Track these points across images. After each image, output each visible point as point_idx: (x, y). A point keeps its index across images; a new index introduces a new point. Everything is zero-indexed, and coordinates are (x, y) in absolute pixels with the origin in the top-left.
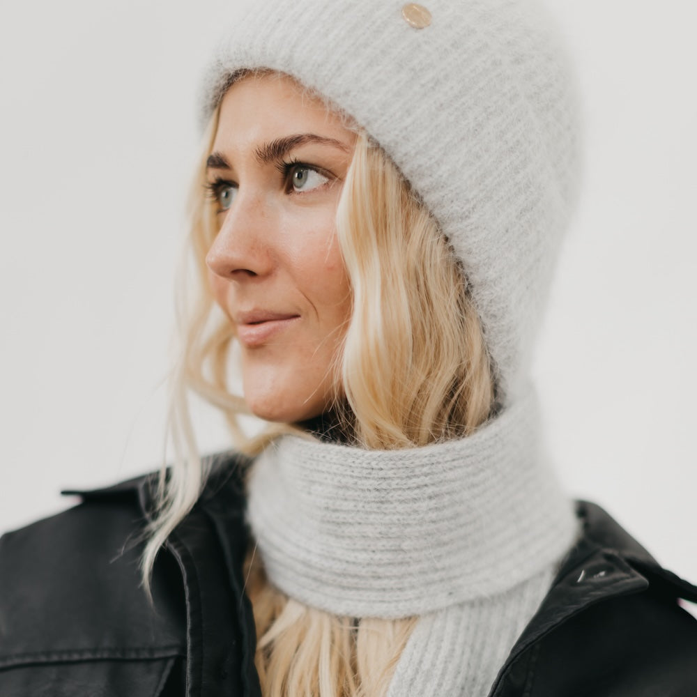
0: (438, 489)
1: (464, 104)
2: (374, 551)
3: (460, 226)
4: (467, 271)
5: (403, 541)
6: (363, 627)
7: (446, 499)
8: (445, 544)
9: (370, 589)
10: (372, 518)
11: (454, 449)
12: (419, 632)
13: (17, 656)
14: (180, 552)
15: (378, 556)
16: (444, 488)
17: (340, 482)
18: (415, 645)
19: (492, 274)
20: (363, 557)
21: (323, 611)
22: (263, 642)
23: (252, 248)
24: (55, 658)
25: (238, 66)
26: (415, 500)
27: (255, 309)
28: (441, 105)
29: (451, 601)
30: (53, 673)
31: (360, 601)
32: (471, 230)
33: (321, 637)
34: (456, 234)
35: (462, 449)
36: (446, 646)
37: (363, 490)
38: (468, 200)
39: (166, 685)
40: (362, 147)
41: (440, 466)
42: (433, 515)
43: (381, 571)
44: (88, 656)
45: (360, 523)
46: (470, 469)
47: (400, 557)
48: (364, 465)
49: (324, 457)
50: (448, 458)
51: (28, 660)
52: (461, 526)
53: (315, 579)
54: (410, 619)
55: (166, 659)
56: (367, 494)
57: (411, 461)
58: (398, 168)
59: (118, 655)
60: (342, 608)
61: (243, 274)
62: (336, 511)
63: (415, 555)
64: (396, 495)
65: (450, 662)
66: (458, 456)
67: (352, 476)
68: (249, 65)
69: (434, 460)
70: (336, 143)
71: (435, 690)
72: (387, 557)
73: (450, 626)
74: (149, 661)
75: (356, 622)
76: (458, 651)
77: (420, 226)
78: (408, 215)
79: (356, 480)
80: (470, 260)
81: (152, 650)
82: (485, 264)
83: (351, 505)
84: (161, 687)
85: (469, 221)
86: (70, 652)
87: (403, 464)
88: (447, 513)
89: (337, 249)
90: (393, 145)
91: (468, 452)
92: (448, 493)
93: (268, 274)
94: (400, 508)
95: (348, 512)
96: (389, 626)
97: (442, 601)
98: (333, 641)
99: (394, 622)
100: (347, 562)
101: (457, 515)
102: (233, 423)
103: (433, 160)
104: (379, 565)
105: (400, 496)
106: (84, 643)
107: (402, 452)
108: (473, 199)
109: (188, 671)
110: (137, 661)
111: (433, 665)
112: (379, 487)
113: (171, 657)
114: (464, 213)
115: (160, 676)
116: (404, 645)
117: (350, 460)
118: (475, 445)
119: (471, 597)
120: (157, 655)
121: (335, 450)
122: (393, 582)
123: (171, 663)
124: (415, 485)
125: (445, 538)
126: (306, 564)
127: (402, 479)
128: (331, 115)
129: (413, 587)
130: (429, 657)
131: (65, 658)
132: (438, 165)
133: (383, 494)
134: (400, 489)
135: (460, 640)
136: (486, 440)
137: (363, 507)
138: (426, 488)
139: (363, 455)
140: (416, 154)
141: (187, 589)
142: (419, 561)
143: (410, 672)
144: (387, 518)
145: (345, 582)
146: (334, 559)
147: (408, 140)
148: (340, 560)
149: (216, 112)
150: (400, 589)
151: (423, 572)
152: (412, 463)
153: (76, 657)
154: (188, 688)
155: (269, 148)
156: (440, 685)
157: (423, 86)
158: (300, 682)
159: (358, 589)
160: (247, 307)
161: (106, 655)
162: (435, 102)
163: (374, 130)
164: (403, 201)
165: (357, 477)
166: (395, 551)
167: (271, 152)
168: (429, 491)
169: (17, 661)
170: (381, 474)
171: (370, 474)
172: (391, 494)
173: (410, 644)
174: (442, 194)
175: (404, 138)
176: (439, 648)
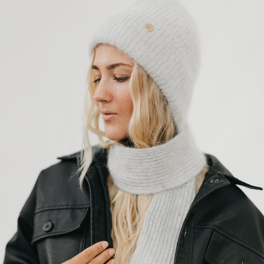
0: (157, 158)
1: (164, 52)
2: (140, 176)
3: (164, 87)
4: (167, 98)
5: (148, 173)
6: (139, 197)
7: (159, 161)
8: (160, 173)
9: (139, 186)
10: (139, 167)
11: (160, 147)
12: (155, 198)
13: (47, 207)
14: (88, 179)
15: (141, 177)
16: (158, 158)
17: (129, 158)
18: (153, 202)
19: (173, 99)
20: (137, 178)
21: (128, 193)
22: (112, 202)
23: (106, 94)
24: (56, 208)
25: (100, 42)
26: (150, 162)
27: (107, 111)
28: (157, 53)
29: (163, 189)
30: (56, 212)
31: (137, 190)
32: (167, 88)
33: (127, 201)
34: (163, 89)
35: (163, 147)
36: (162, 202)
37: (136, 160)
38: (166, 80)
39: (86, 216)
40: (135, 66)
41: (157, 152)
42: (156, 166)
43: (142, 181)
44: (65, 207)
45: (136, 169)
46: (166, 153)
47: (147, 178)
48: (135, 153)
49: (125, 151)
50: (159, 150)
51: (49, 208)
52: (165, 168)
53: (125, 184)
54: (152, 194)
55: (86, 208)
56: (137, 161)
57: (148, 152)
58: (146, 72)
59: (73, 207)
60: (133, 192)
61: (104, 101)
62: (129, 165)
63: (151, 177)
64: (144, 161)
65: (164, 206)
66: (161, 149)
67: (132, 156)
68: (103, 42)
69: (154, 151)
70: (128, 65)
71: (159, 215)
72: (144, 178)
73: (164, 196)
74: (82, 208)
75: (137, 196)
76: (166, 203)
77: (153, 87)
78: (149, 84)
79: (134, 157)
80: (167, 95)
81: (82, 205)
82: (171, 96)
83: (133, 164)
84: (85, 217)
85: (166, 85)
86: (60, 206)
87: (146, 152)
88: (160, 165)
89: (129, 96)
90: (144, 66)
91: (165, 148)
92: (160, 160)
93: (110, 101)
94: (146, 164)
95: (132, 166)
96: (146, 197)
97: (160, 189)
98: (131, 202)
99: (147, 195)
100: (133, 179)
101: (163, 165)
102: (101, 138)
103: (156, 70)
104: (141, 180)
105: (146, 161)
106: (64, 203)
107: (145, 149)
108: (167, 79)
109: (91, 213)
110: (78, 208)
111: (158, 208)
112: (140, 159)
113: (87, 207)
114: (165, 83)
115: (84, 213)
116: (151, 202)
117: (132, 152)
118: (167, 146)
119: (169, 188)
120: (84, 207)
121: (128, 149)
122: (146, 184)
123: (87, 209)
124: (150, 158)
125: (160, 172)
126: (122, 179)
127: (146, 156)
128: (127, 58)
129: (151, 186)
130: (157, 205)
131: (59, 208)
132: (157, 71)
133: (141, 161)
134: (146, 159)
135: (167, 199)
136: (170, 144)
137: (136, 164)
138: (153, 159)
139: (135, 150)
140: (151, 68)
141: (90, 190)
142: (153, 179)
143: (152, 210)
144: (143, 167)
145: (133, 184)
146: (130, 178)
147: (148, 64)
148: (131, 179)
149: (94, 52)
150: (148, 186)
151: (154, 182)
152: (149, 152)
153: (62, 207)
154: (91, 218)
155: (110, 66)
156: (160, 214)
157: (152, 49)
158: (122, 214)
159: (137, 186)
160: (105, 110)
161: (70, 207)
162: (156, 53)
163: (139, 62)
164: (148, 81)
165: (134, 156)
166: (145, 176)
167: (110, 67)
168: (154, 159)
169: (46, 209)
170: (140, 155)
171: (137, 155)
172: (143, 161)
173: (152, 202)
174: (158, 78)
175: (147, 64)
176: (160, 203)
